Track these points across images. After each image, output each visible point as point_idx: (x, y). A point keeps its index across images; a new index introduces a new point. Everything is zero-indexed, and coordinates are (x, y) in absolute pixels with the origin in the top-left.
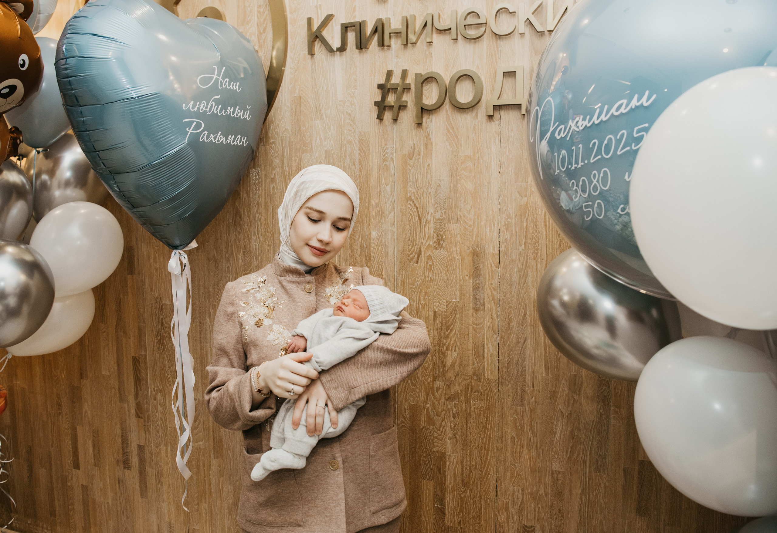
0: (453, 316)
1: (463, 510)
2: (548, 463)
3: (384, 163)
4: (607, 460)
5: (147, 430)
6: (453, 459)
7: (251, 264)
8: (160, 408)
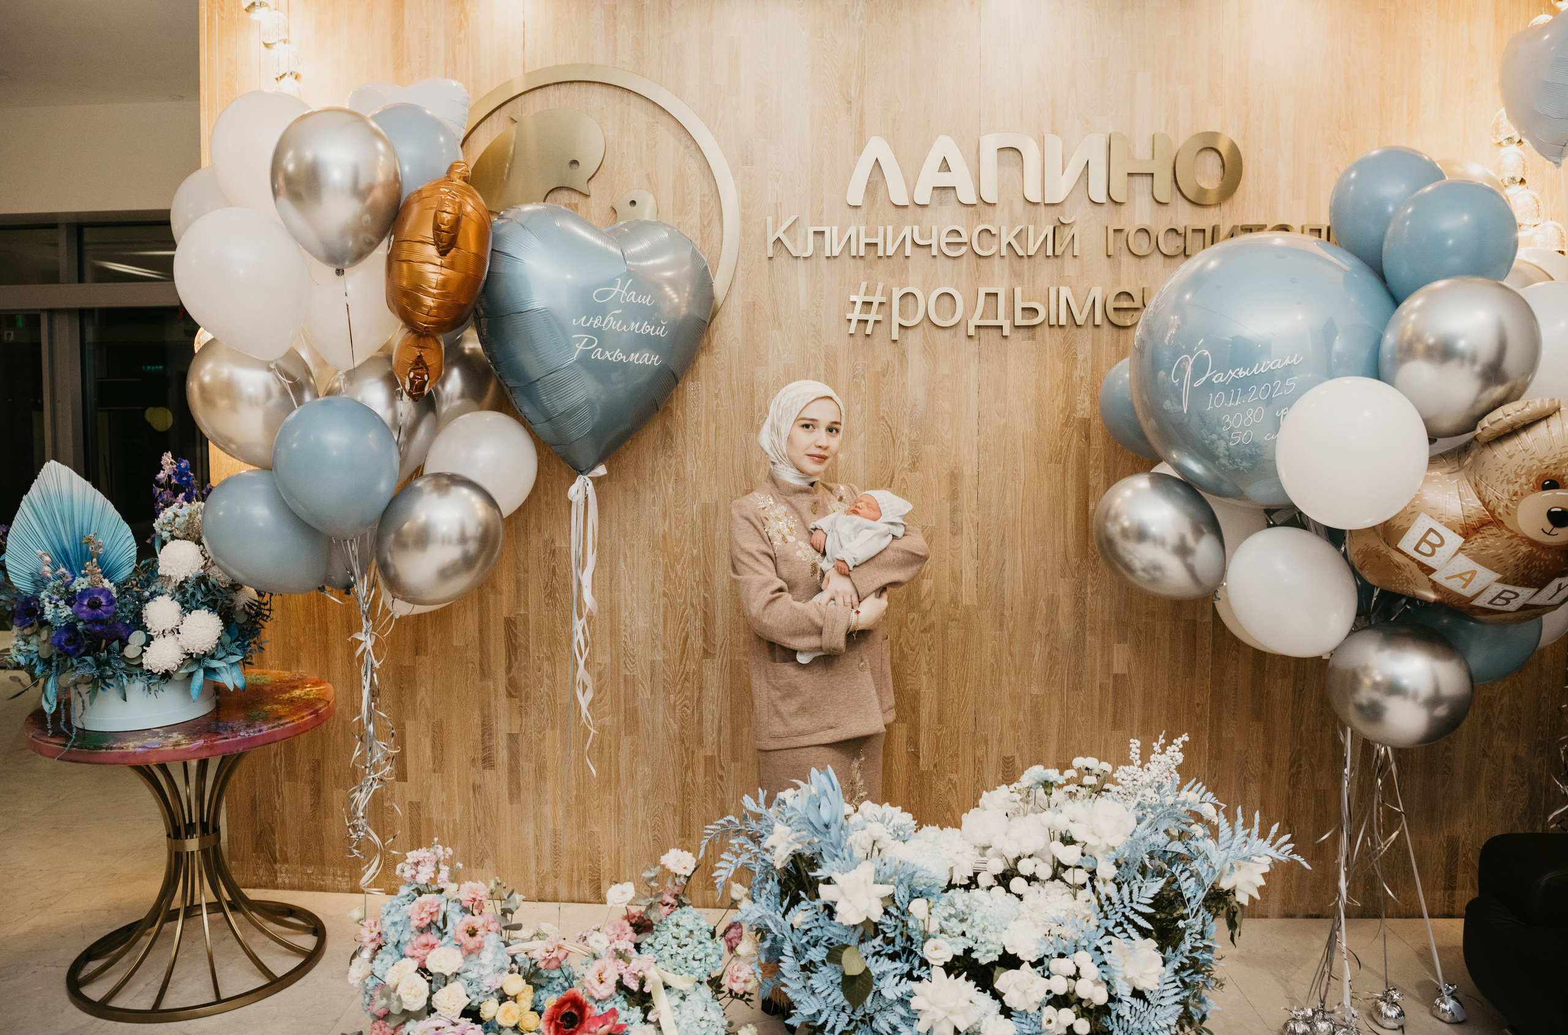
1: (939, 750)
2: (1027, 689)
3: (854, 381)
4: (1084, 677)
5: (523, 713)
6: (928, 696)
7: (685, 493)
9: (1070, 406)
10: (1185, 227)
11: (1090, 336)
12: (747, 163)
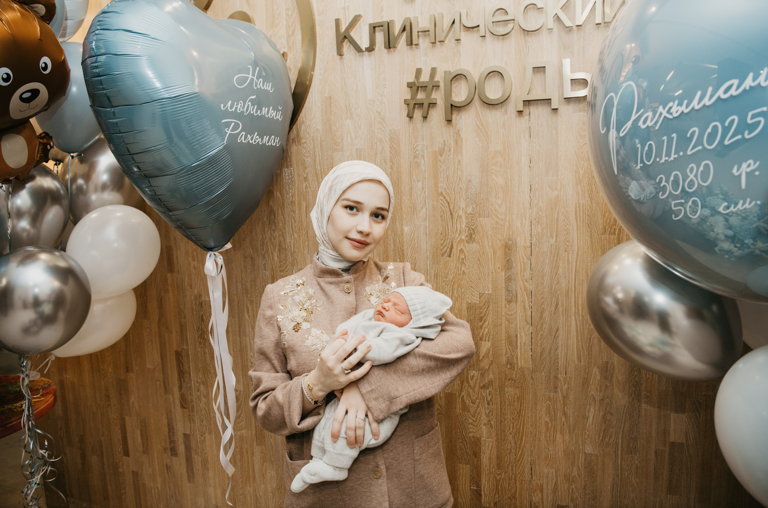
0: (487, 307)
1: (499, 492)
2: (581, 447)
3: (415, 160)
4: (639, 442)
5: (191, 420)
6: (488, 444)
7: (286, 261)
8: (203, 399)
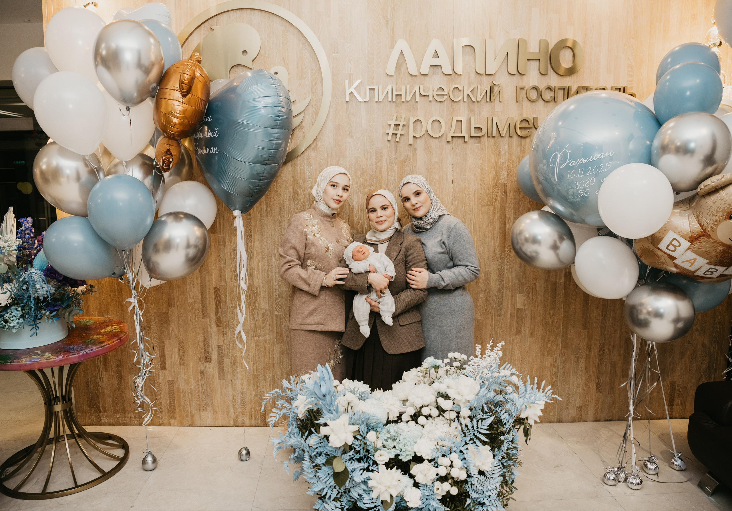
3: (390, 165)
5: (225, 334)
9: (497, 177)
10: (555, 87)
11: (507, 142)
12: (335, 52)
